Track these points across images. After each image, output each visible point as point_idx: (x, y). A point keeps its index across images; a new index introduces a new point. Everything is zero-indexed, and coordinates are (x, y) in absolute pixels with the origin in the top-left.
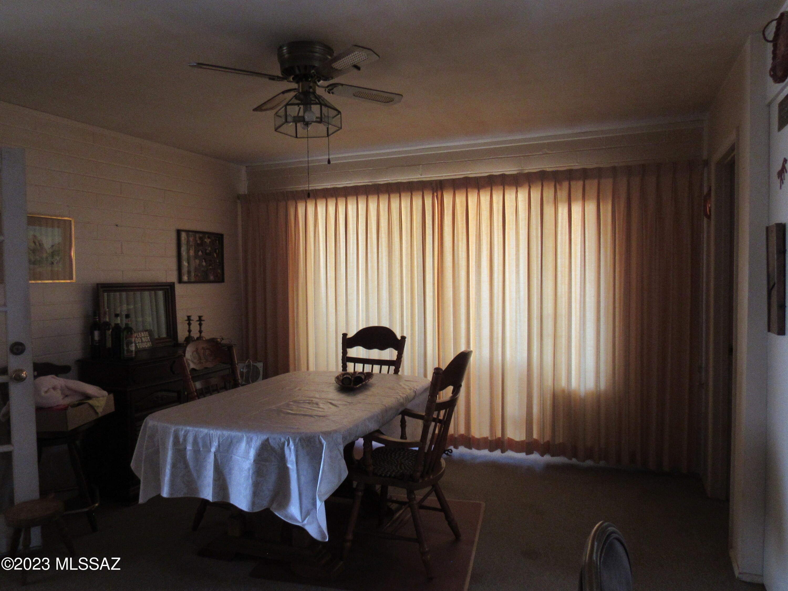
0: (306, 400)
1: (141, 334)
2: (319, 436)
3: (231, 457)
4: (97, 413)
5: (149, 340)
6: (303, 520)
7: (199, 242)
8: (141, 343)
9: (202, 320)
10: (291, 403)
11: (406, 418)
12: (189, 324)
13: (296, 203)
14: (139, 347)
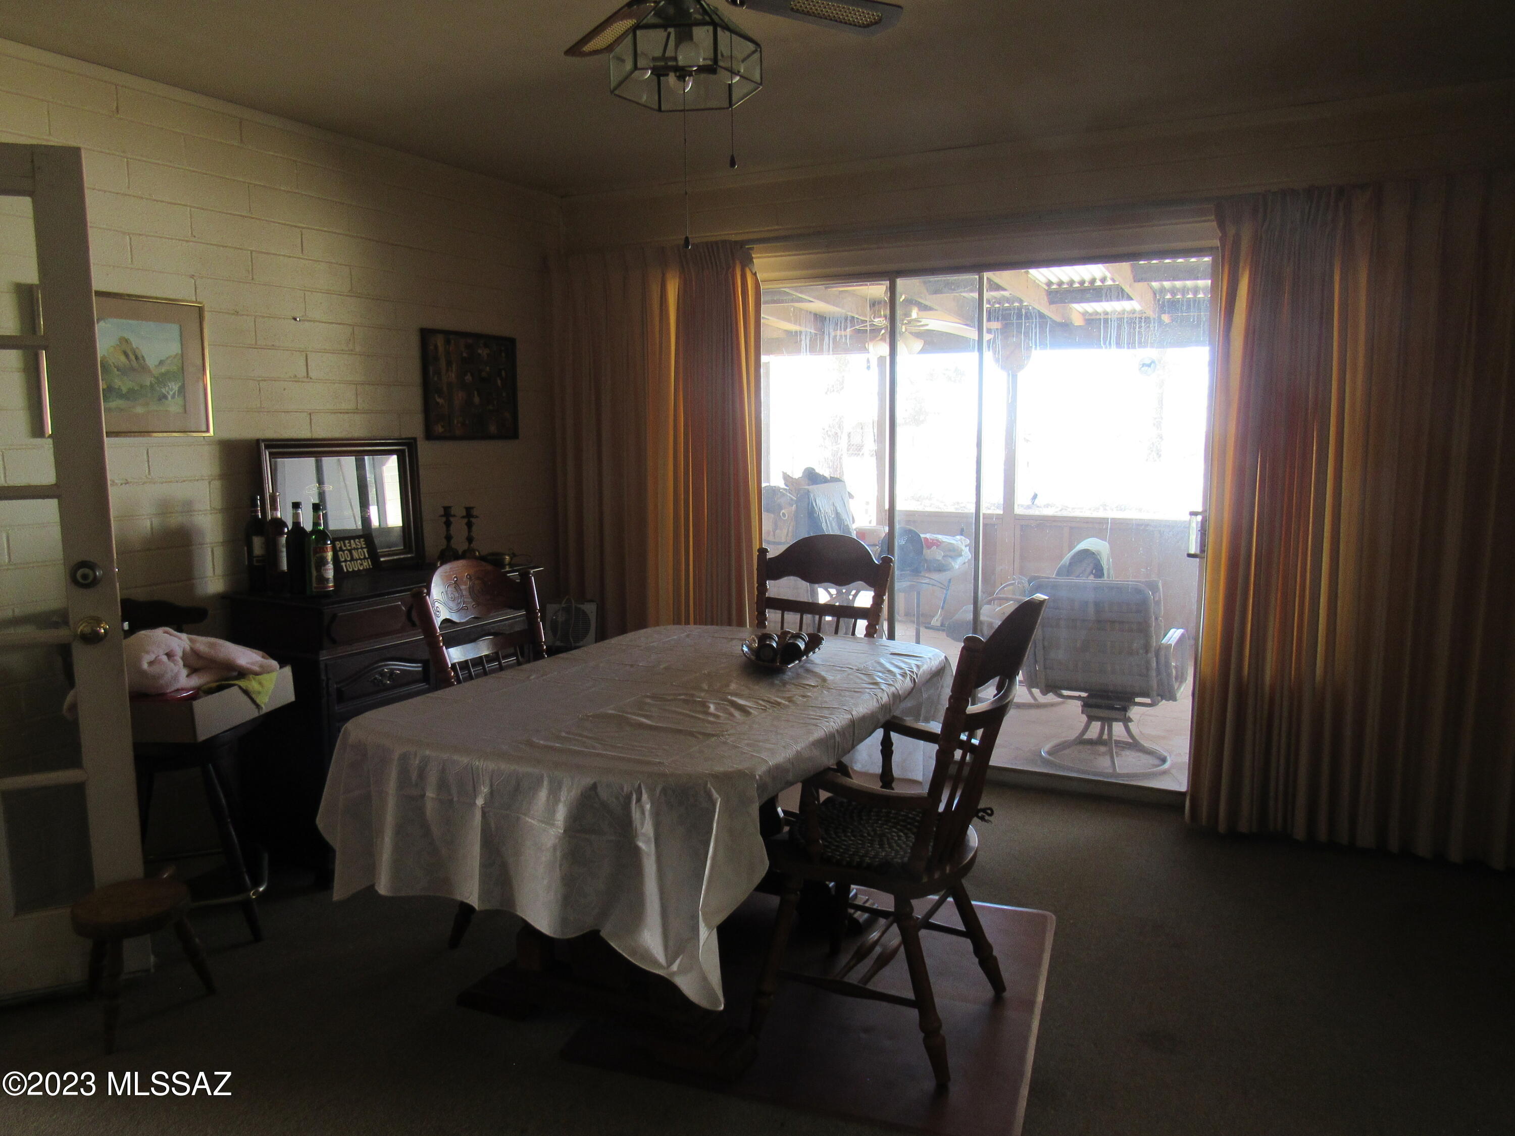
0: (680, 695)
1: (350, 543)
2: (707, 785)
3: (518, 818)
4: (258, 706)
5: (367, 556)
6: (670, 963)
7: (465, 355)
8: (350, 561)
9: (473, 517)
10: (648, 700)
11: (894, 736)
12: (448, 524)
13: (664, 275)
14: (347, 569)
